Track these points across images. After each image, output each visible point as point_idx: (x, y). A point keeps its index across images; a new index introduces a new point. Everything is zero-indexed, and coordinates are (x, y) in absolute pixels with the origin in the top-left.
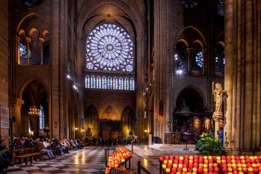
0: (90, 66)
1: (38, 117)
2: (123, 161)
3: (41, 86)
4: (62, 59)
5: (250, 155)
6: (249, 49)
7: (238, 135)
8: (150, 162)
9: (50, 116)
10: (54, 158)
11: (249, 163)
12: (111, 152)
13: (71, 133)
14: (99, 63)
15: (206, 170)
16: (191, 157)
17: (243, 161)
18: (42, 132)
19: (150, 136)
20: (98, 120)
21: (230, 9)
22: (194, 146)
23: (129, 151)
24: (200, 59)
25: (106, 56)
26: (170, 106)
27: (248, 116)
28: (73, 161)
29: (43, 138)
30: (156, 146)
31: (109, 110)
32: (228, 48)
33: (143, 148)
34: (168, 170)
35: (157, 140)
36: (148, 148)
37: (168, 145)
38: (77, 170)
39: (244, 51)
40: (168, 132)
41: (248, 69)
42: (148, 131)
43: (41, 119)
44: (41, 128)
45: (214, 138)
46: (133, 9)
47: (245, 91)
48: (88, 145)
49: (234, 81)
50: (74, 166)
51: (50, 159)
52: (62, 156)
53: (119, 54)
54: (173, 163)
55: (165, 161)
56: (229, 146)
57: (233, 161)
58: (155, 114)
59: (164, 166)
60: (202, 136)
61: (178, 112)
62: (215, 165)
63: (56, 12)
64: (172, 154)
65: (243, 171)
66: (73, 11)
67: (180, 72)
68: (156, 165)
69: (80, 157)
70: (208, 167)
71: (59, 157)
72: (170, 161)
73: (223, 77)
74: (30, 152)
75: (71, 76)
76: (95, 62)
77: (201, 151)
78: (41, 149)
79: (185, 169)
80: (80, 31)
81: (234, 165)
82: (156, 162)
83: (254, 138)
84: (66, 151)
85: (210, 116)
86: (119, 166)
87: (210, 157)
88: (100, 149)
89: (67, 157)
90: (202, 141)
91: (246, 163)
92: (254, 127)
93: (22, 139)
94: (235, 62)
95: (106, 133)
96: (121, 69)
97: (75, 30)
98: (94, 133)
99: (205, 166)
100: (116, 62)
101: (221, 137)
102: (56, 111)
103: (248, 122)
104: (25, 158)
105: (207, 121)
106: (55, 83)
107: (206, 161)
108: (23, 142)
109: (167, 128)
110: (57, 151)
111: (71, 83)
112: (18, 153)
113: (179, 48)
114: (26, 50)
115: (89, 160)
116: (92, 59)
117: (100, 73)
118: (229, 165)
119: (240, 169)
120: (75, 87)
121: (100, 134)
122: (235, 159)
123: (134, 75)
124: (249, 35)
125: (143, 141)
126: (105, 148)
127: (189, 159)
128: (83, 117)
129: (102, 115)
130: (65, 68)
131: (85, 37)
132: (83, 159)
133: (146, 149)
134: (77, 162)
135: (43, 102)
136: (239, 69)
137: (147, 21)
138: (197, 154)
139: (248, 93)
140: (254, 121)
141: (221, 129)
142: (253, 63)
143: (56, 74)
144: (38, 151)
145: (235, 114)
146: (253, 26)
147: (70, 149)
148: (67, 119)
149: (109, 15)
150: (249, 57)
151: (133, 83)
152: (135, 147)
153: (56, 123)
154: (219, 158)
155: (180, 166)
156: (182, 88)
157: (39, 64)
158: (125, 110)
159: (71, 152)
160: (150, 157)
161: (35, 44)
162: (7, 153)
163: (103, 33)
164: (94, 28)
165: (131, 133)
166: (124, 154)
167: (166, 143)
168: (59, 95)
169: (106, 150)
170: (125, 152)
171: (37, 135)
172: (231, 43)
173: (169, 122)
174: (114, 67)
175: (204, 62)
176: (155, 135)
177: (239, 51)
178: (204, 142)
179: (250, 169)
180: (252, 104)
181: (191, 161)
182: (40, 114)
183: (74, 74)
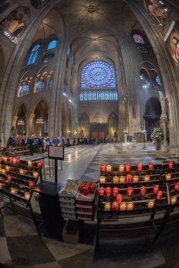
0: (83, 86)
3: (46, 104)
20: (89, 123)
25: (95, 79)
31: (96, 117)
42: (127, 131)
58: (130, 117)
96: (106, 86)
98: (86, 134)
100: (103, 82)
111: (67, 99)
117: (91, 90)
120: (70, 101)
123: (116, 89)
128: (77, 122)
129: (92, 120)
153: (52, 128)
156: (148, 97)
158: (111, 115)
163: (93, 66)
168: (55, 108)
174: (101, 85)
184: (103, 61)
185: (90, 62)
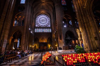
0: (37, 26)
1: (17, 42)
2: (48, 58)
3: (20, 32)
4: (28, 24)
5: (95, 53)
6: (84, 19)
7: (88, 45)
8: (58, 57)
9: (22, 42)
10: (21, 58)
11: (95, 55)
12: (43, 54)
13: (29, 48)
14: (40, 25)
15: (80, 59)
16: (74, 55)
17: (93, 55)
18: (18, 48)
19: (58, 47)
20: (39, 42)
21: (76, 10)
22: (74, 50)
23: (50, 53)
24: (70, 22)
25: (42, 23)
26: (63, 37)
27: (90, 39)
28: (28, 59)
29: (18, 50)
30: (60, 51)
31: (43, 39)
32: (78, 19)
33: (55, 52)
34: (66, 60)
35: (60, 49)
36: (57, 52)
37: (64, 50)
38: (30, 63)
39: (83, 20)
40: (64, 45)
41: (86, 25)
42: (57, 45)
43: (18, 43)
44: (18, 46)
45: (80, 47)
46: (49, 11)
47: (86, 31)
48: (35, 52)
49: (82, 28)
50: (29, 61)
51: (19, 59)
52: (25, 57)
53: (46, 22)
54: (67, 57)
55: (64, 57)
56: (86, 50)
57: (89, 55)
58: (59, 39)
59: (64, 59)
60: (76, 46)
61: (66, 38)
62: (83, 57)
63: (27, 12)
64: (66, 54)
65: (94, 59)
66: (32, 12)
67: (65, 26)
68: (61, 59)
69: (32, 57)
70: (81, 58)
71: (23, 58)
72: (66, 57)
73: (79, 27)
74: (12, 56)
75: (30, 29)
76: (38, 24)
77: (77, 52)
78: (17, 55)
79: (72, 60)
80: (34, 17)
81: (90, 57)
82: (61, 57)
83: (94, 46)
84: (26, 55)
85: (77, 39)
86: (47, 60)
87: (81, 54)
88: (39, 54)
89: (26, 57)
90: (76, 48)
91: (94, 56)
92: (93, 42)
93: (10, 51)
94: (81, 23)
95: (42, 47)
96: (46, 26)
97: (33, 17)
98: (37, 47)
99: (79, 58)
100: (45, 24)
101: (83, 46)
102: (24, 40)
103: (90, 41)
104: (10, 59)
105: (77, 41)
106: (25, 31)
107: (79, 56)
108: (10, 52)
109: (63, 44)
110: (23, 55)
111: (30, 31)
112: (7, 57)
113: (64, 20)
114: (17, 22)
115: (35, 58)
116: (37, 24)
117: (40, 27)
118: (88, 57)
119: (93, 58)
120: (31, 32)
121: (40, 48)
122: (90, 54)
123: (51, 28)
124: (83, 16)
125: (55, 49)
126: (41, 53)
127: (73, 55)
128: (33, 42)
129: (40, 41)
130: (29, 26)
131: (35, 18)
132: (33, 58)
133: (56, 52)
134: (30, 59)
135: (20, 37)
136: (83, 25)
137: (54, 14)
138: (75, 53)
139: (88, 31)
140: (92, 40)
141: (82, 43)
142: (87, 23)
143: (25, 28)
144: (15, 56)
145: (85, 38)
146: (84, 14)
147: (28, 54)
148: (28, 43)
149: (43, 13)
150: (85, 21)
151: (50, 30)
152: (52, 52)
153: (24, 44)
154: (84, 54)
155: (70, 58)
156: (66, 31)
157: (20, 26)
158: (48, 39)
159: (28, 55)
160: (58, 55)
161: (20, 20)
162: (2, 57)
163: (41, 17)
164: (39, 16)
165: (51, 47)
166: (49, 55)
167: (63, 50)
168: (26, 35)
169: (41, 54)
170: (49, 54)
171: (16, 49)
172: (79, 18)
173: (64, 42)
174: (44, 26)
175: (72, 23)
176: (59, 47)
177: (81, 20)
178: (77, 48)
179: (96, 58)
180: (90, 35)
181: (74, 56)
182: (18, 41)
183: (31, 28)
184: (45, 14)
185: (40, 15)
